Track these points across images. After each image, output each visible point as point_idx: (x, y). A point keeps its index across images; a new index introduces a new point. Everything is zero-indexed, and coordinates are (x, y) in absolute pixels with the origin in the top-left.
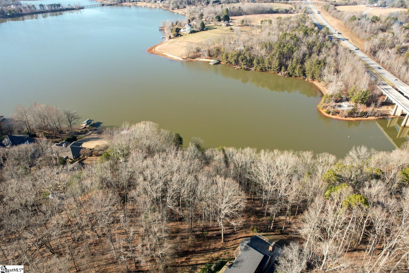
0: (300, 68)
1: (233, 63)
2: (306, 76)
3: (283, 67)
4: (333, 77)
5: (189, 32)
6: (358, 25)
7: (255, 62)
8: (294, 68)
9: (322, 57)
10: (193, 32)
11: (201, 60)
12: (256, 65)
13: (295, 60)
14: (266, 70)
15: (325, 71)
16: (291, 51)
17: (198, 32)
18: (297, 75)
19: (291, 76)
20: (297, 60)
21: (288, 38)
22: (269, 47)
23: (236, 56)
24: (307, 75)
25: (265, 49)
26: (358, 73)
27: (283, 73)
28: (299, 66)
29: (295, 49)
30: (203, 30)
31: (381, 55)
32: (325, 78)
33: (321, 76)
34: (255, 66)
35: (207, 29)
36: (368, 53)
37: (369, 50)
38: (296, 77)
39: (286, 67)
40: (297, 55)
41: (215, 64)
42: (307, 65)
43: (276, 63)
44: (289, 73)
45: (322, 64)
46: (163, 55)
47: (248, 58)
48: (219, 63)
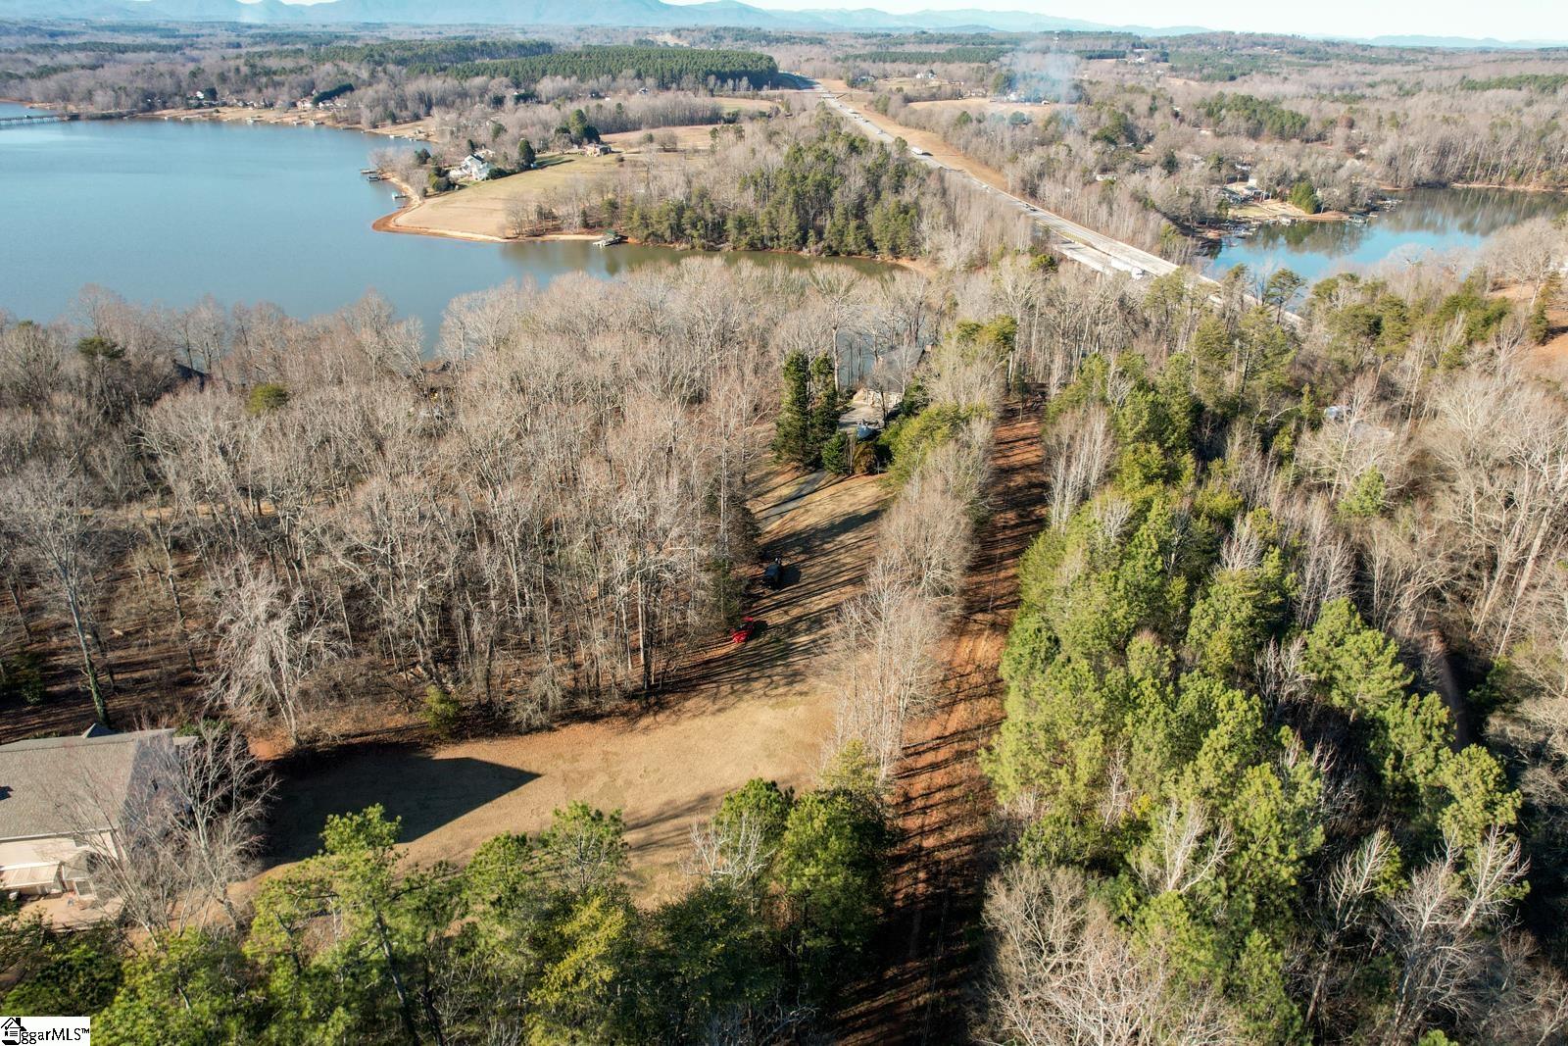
0: (858, 228)
1: (667, 234)
2: (876, 249)
3: (811, 232)
4: (947, 238)
5: (485, 175)
6: (978, 133)
7: (730, 224)
8: (841, 233)
9: (907, 198)
10: (497, 174)
11: (562, 237)
12: (733, 234)
13: (839, 211)
14: (765, 247)
15: (924, 226)
16: (825, 189)
17: (513, 173)
18: (853, 248)
19: (836, 254)
20: (846, 210)
21: (809, 158)
22: (761, 183)
23: (673, 214)
24: (878, 244)
25: (752, 188)
26: (1003, 220)
27: (813, 248)
28: (853, 224)
29: (833, 184)
30: (528, 168)
31: (1049, 189)
32: (927, 246)
33: (914, 243)
34: (731, 238)
35: (542, 165)
36: (1018, 191)
37: (1019, 185)
38: (850, 254)
39: (820, 234)
40: (843, 198)
41: (612, 243)
42: (874, 218)
43: (788, 223)
44: (830, 247)
45: (913, 212)
46: (435, 234)
47: (709, 216)
48: (621, 240)
